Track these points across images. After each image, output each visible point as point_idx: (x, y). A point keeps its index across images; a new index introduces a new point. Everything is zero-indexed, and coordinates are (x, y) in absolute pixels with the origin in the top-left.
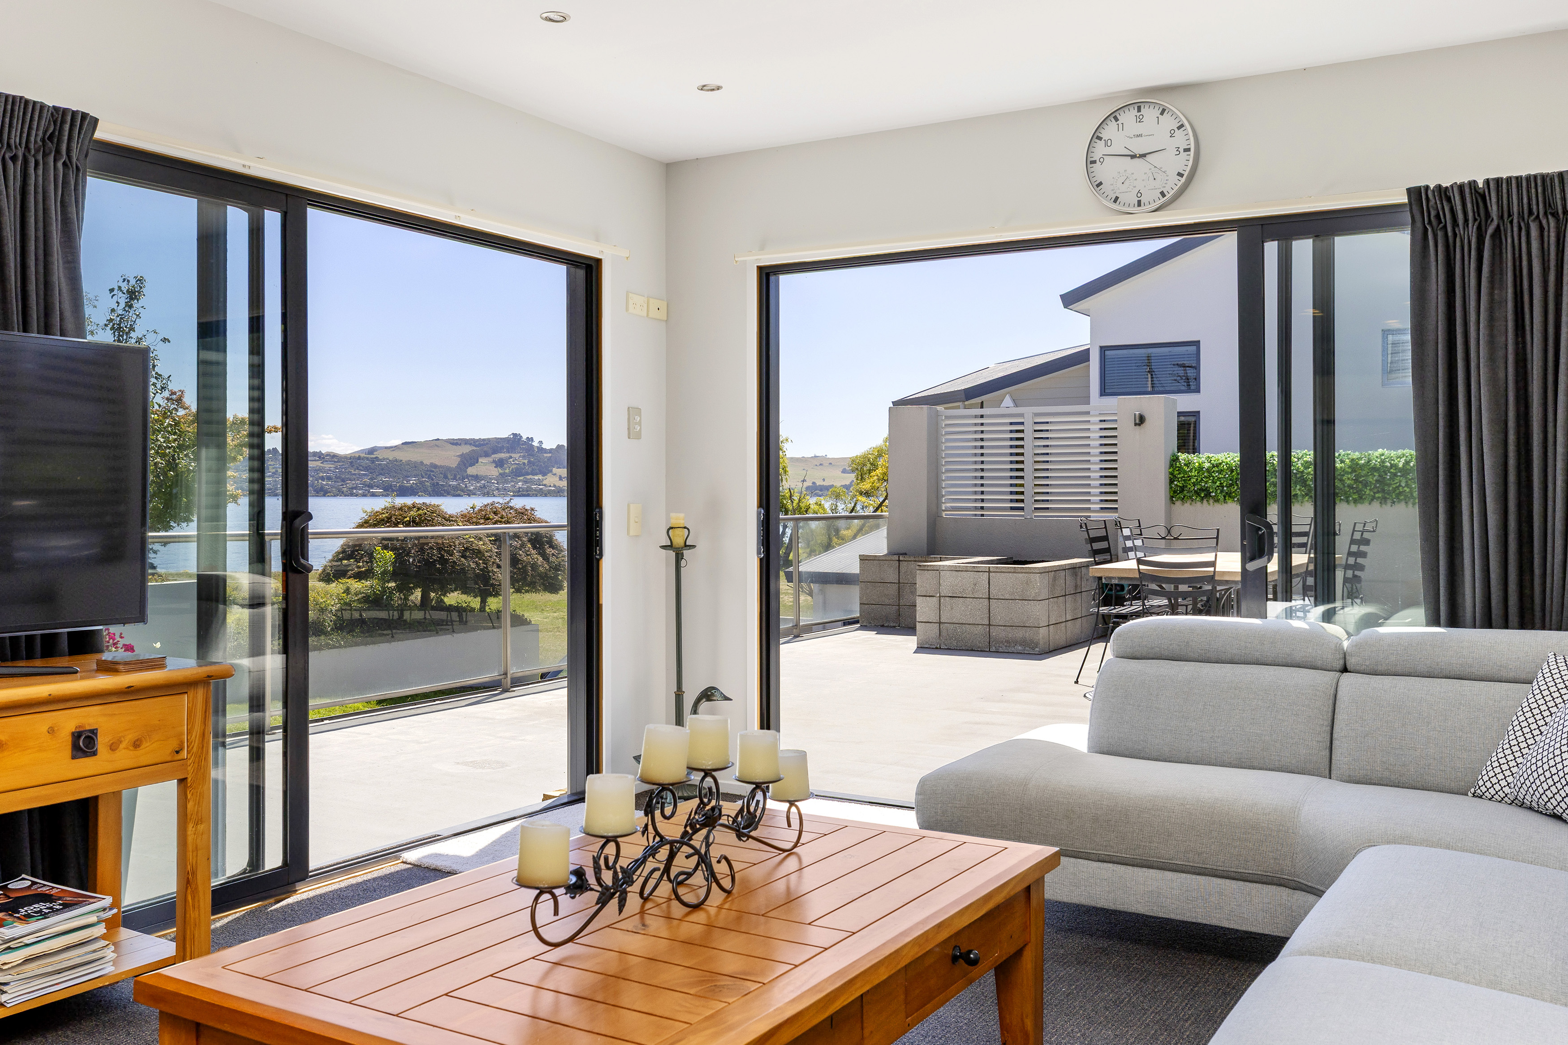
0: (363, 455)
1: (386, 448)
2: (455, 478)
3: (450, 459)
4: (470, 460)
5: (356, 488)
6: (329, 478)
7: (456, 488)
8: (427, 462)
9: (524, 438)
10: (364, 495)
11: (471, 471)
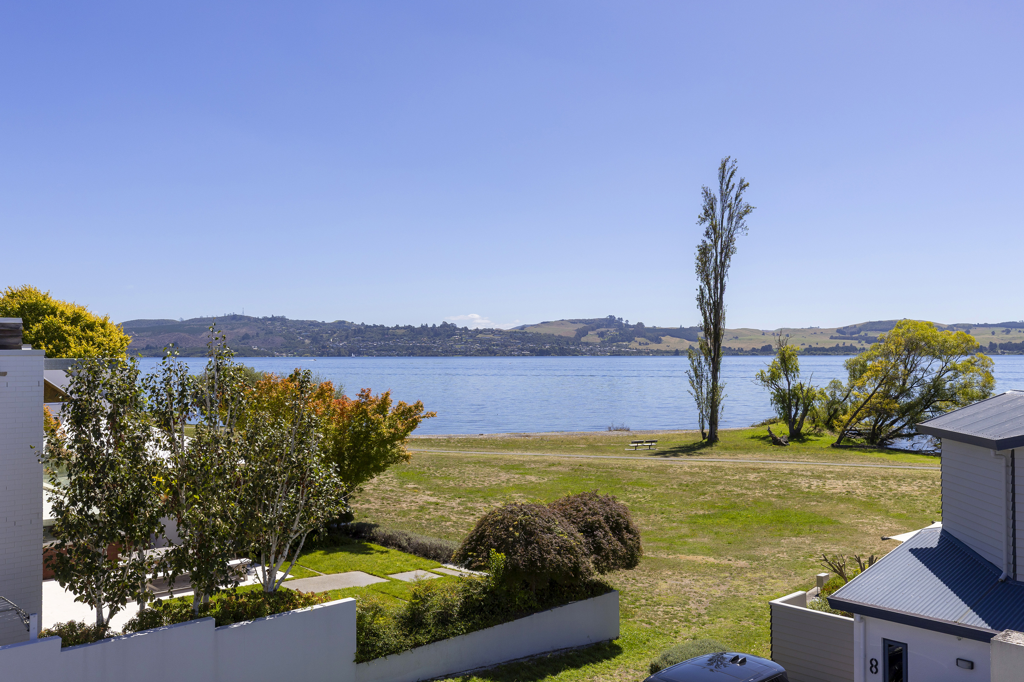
0: (517, 330)
1: (532, 325)
2: (573, 344)
3: (570, 332)
4: (582, 333)
5: (513, 351)
6: (497, 345)
7: (574, 351)
8: (556, 334)
9: (617, 318)
10: (518, 355)
11: (584, 339)
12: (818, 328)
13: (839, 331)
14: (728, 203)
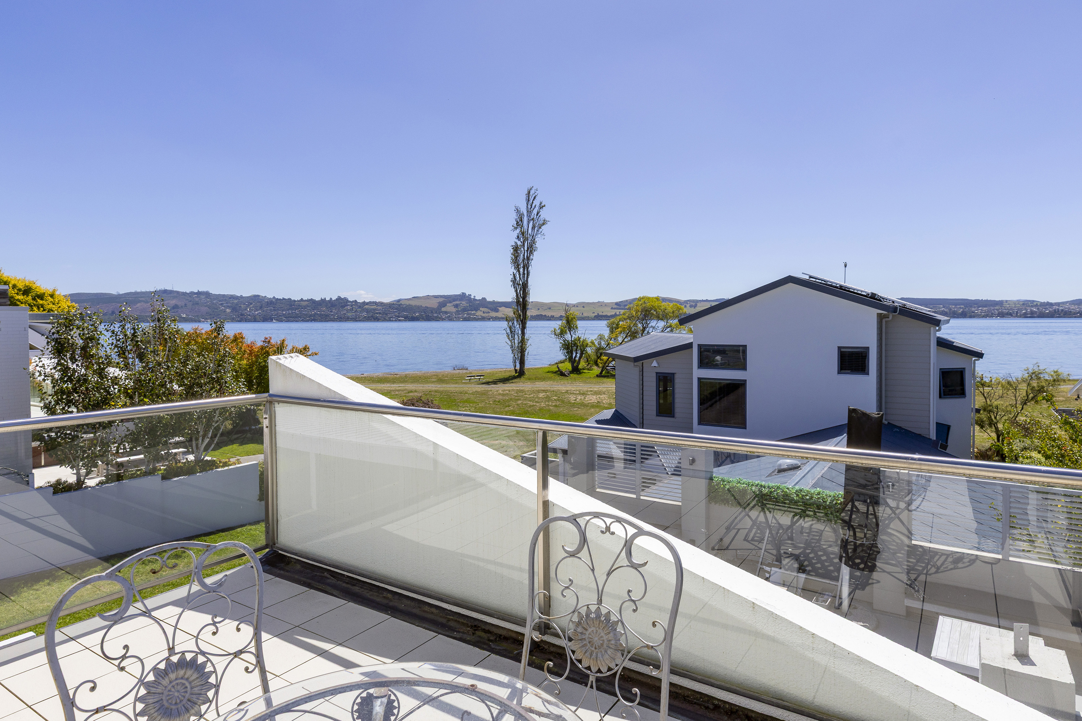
0: (395, 303)
1: (405, 299)
2: (436, 313)
3: (434, 304)
4: (443, 304)
5: (392, 318)
6: (380, 313)
7: (437, 317)
8: (424, 306)
9: (467, 294)
10: (396, 321)
11: (443, 309)
12: (603, 302)
13: (617, 304)
14: (532, 217)
